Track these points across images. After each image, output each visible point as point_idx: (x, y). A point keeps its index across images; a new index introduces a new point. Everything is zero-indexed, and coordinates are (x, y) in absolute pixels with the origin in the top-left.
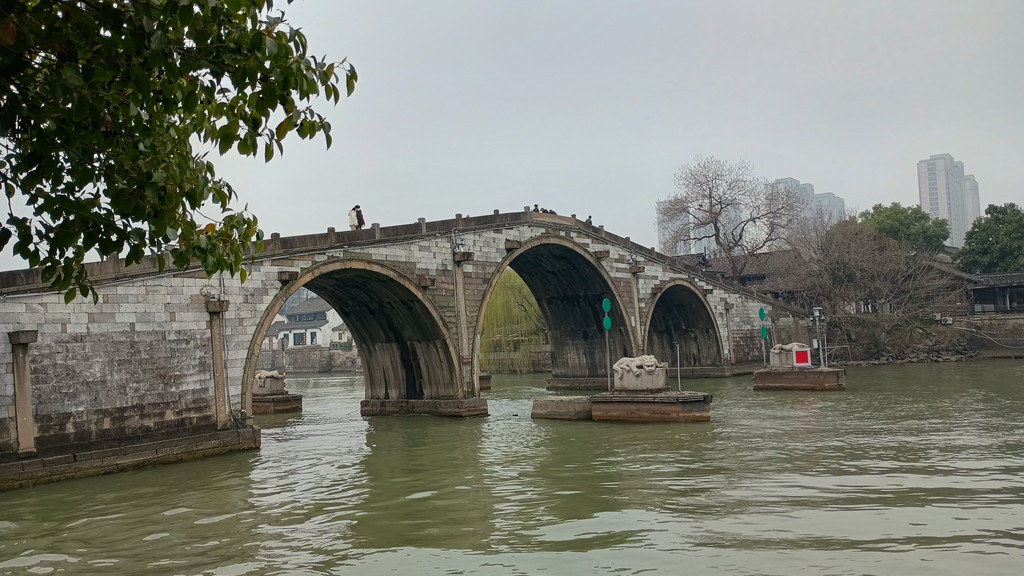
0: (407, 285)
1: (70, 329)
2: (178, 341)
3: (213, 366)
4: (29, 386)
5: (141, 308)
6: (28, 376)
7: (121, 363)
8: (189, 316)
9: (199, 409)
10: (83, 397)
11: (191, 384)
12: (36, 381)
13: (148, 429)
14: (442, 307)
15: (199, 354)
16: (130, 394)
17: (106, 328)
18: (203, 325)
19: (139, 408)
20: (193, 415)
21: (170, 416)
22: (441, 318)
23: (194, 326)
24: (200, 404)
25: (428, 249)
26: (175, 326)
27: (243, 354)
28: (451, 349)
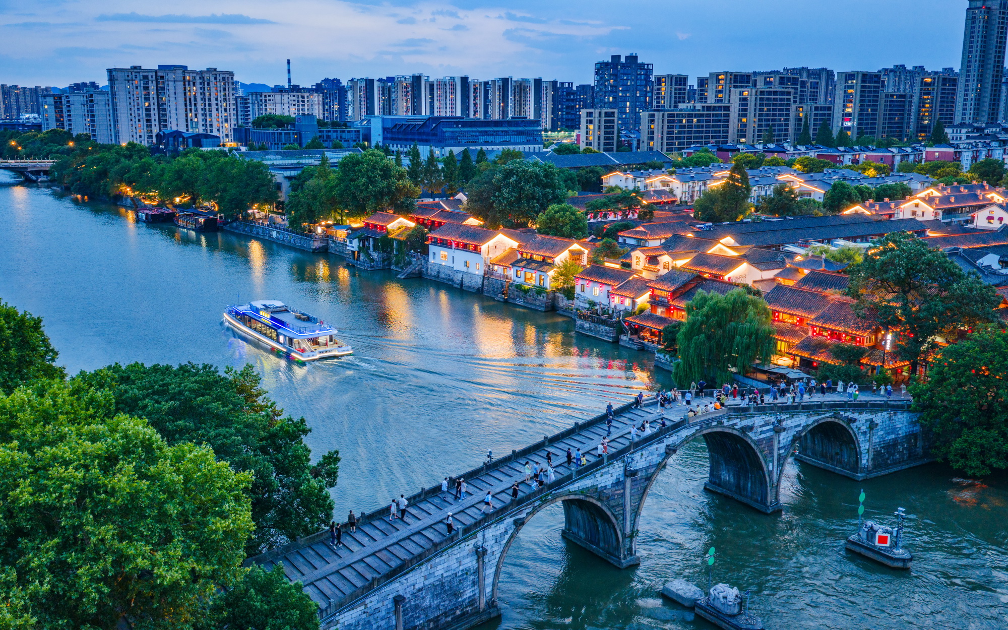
0: (591, 500)
1: (417, 587)
2: (463, 575)
3: (478, 583)
4: (401, 618)
5: (446, 565)
6: (401, 614)
7: (437, 595)
8: (467, 560)
9: (472, 605)
10: (422, 616)
11: (468, 594)
12: (405, 615)
13: (448, 622)
14: (613, 507)
15: (472, 577)
16: (441, 608)
17: (431, 580)
18: (475, 562)
19: (446, 614)
20: (468, 609)
21: (458, 612)
22: (613, 514)
23: (470, 565)
24: (472, 601)
25: (608, 472)
26: (461, 568)
27: (494, 569)
28: (618, 531)
